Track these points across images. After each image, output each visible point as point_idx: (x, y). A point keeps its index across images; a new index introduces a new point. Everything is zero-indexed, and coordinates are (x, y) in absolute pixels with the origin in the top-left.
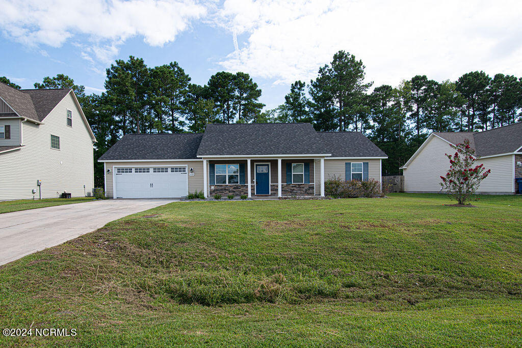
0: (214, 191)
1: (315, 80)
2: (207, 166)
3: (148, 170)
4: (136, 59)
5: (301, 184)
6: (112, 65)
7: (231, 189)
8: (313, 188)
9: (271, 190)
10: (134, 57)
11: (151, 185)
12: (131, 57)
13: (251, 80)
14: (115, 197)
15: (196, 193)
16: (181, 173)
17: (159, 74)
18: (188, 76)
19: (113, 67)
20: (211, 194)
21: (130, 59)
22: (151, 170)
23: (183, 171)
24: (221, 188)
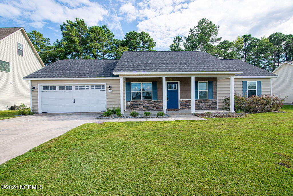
0: (130, 106)
1: (187, 37)
2: (124, 84)
3: (70, 88)
4: (79, 20)
5: (206, 100)
6: (64, 23)
7: (145, 104)
8: (216, 103)
9: (180, 105)
10: (78, 19)
11: (74, 101)
12: (76, 19)
13: (150, 37)
14: (40, 112)
15: (114, 108)
16: (100, 90)
17: (94, 30)
18: (112, 33)
19: (65, 25)
20: (127, 108)
21: (76, 20)
22: (74, 88)
23: (102, 88)
24: (136, 103)
